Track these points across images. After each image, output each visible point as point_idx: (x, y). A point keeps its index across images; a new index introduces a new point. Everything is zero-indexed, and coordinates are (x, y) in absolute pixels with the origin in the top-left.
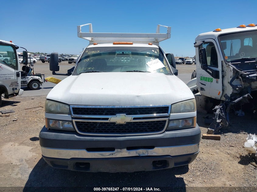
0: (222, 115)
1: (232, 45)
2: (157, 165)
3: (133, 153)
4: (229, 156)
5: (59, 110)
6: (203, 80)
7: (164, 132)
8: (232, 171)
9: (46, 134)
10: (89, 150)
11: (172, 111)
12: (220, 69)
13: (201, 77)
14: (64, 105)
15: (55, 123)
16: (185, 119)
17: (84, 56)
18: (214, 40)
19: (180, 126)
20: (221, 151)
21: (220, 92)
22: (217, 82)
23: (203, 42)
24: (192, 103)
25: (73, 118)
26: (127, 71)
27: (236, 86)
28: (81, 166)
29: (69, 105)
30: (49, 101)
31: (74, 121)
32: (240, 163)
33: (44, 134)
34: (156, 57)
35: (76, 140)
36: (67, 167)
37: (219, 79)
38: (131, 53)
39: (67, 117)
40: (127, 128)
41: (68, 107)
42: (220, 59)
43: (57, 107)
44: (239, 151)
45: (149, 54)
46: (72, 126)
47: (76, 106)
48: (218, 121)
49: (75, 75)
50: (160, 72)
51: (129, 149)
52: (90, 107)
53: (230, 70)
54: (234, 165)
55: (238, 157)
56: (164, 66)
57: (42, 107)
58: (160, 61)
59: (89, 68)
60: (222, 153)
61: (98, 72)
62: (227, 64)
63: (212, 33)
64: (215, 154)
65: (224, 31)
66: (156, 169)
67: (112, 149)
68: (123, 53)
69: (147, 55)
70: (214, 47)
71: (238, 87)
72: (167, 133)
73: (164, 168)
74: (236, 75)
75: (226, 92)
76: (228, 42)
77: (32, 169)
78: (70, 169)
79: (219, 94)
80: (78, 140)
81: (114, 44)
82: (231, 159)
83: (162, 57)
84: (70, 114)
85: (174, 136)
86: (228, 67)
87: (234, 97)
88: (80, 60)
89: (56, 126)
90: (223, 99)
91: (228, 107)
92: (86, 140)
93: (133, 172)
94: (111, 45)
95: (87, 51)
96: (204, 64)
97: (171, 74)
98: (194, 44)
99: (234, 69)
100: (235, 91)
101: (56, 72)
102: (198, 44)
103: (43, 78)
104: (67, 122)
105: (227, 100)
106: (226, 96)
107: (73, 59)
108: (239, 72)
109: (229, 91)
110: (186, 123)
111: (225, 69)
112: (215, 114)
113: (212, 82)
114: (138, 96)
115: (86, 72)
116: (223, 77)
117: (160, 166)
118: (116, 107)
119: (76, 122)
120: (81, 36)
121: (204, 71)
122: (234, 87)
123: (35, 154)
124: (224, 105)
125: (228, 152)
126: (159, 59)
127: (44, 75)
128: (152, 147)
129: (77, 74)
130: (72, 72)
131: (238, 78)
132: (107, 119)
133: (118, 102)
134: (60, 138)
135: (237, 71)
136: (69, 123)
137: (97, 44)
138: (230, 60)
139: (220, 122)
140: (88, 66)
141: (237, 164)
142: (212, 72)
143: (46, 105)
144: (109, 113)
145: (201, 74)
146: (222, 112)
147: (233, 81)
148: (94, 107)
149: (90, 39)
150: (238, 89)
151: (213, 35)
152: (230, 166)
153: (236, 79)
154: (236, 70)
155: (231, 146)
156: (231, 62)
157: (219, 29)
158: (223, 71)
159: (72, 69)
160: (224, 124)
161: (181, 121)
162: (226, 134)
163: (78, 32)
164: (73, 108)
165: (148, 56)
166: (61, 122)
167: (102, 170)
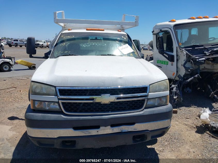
0: (177, 92)
1: (182, 34)
2: (136, 139)
3: (116, 130)
4: (187, 127)
5: (44, 92)
6: (159, 63)
7: (143, 110)
8: (193, 140)
9: (33, 115)
10: (76, 128)
11: (150, 90)
12: (174, 53)
13: (158, 60)
14: (49, 87)
15: (41, 104)
16: (160, 98)
17: (60, 41)
18: (170, 29)
19: (156, 104)
20: (180, 123)
21: (174, 73)
22: (172, 65)
23: (161, 30)
24: (166, 84)
25: (59, 99)
26: (102, 54)
27: (189, 68)
28: (67, 144)
29: (55, 87)
30: (34, 83)
31: (60, 101)
32: (197, 132)
33: (31, 115)
34: (126, 42)
35: (63, 120)
36: (53, 145)
37: (174, 62)
38: (102, 39)
39: (53, 98)
40: (111, 107)
41: (54, 89)
42: (175, 45)
43: (42, 88)
44: (194, 122)
45: (119, 40)
46: (58, 107)
47: (62, 88)
48: (175, 97)
49: (52, 58)
50: (130, 56)
51: (113, 126)
52: (77, 88)
53: (183, 55)
54: (192, 134)
55: (194, 128)
56: (133, 51)
57: (15, 88)
58: (129, 46)
59: (66, 52)
60: (181, 124)
61: (75, 55)
62: (181, 50)
63: (167, 23)
64: (175, 125)
65: (178, 22)
66: (135, 142)
67: (98, 127)
68: (96, 38)
69: (117, 41)
70: (170, 35)
71: (190, 69)
72: (145, 110)
73: (142, 141)
74: (189, 59)
75: (179, 73)
76: (179, 31)
77: (15, 148)
78: (56, 147)
79: (173, 75)
80: (65, 119)
81: (87, 30)
82: (189, 129)
83: (130, 42)
84: (56, 95)
85: (152, 113)
86: (182, 52)
87: (187, 77)
88: (56, 44)
89: (41, 107)
90: (177, 78)
91: (182, 86)
92: (73, 120)
93: (116, 146)
94: (85, 31)
95: (62, 36)
96: (162, 50)
97: (139, 58)
98: (153, 32)
99: (187, 54)
100: (188, 72)
101: (33, 55)
102: (156, 32)
103: (14, 61)
104: (53, 103)
105: (180, 80)
106: (179, 76)
107: (39, 44)
108: (191, 56)
109: (183, 72)
110: (161, 101)
111: (180, 53)
112: (172, 91)
113: (168, 64)
114: (120, 78)
115: (63, 56)
116: (177, 60)
117: (139, 139)
118: (101, 88)
119: (62, 103)
120: (57, 22)
121: (161, 55)
122: (187, 69)
123: (15, 133)
124: (179, 84)
125: (186, 123)
126: (128, 45)
127: (14, 58)
128: (133, 124)
129: (55, 57)
130: (49, 55)
131: (189, 61)
132: (93, 99)
133: (103, 84)
134: (47, 119)
135: (190, 56)
136: (54, 104)
137: (71, 30)
138: (183, 46)
139: (176, 99)
140: (65, 50)
141: (195, 133)
142: (168, 56)
143: (31, 87)
144: (94, 94)
145: (158, 58)
146: (177, 90)
147: (185, 64)
148: (80, 88)
149: (62, 24)
150: (189, 70)
151: (170, 25)
152: (189, 135)
153: (188, 62)
154: (188, 55)
155: (186, 118)
156: (185, 48)
157: (174, 20)
158: (177, 55)
159: (49, 53)
160: (179, 100)
161: (157, 99)
162: (181, 108)
163: (55, 18)
164: (59, 90)
165: (119, 42)
166: (47, 103)
167: (88, 146)
